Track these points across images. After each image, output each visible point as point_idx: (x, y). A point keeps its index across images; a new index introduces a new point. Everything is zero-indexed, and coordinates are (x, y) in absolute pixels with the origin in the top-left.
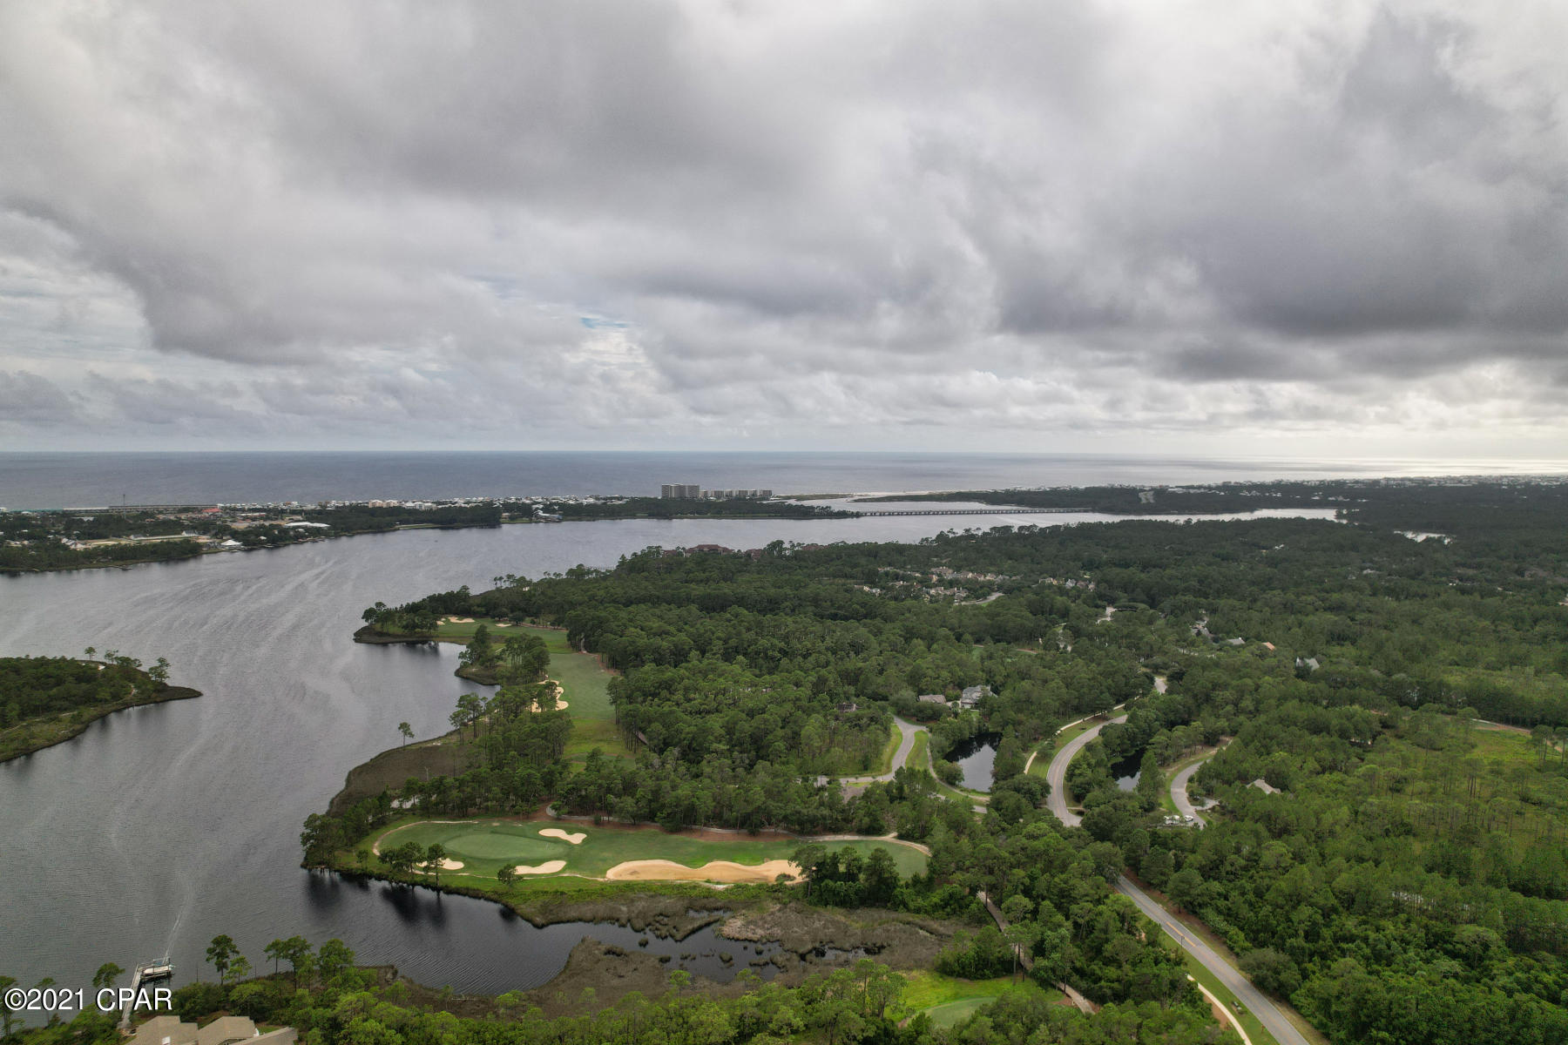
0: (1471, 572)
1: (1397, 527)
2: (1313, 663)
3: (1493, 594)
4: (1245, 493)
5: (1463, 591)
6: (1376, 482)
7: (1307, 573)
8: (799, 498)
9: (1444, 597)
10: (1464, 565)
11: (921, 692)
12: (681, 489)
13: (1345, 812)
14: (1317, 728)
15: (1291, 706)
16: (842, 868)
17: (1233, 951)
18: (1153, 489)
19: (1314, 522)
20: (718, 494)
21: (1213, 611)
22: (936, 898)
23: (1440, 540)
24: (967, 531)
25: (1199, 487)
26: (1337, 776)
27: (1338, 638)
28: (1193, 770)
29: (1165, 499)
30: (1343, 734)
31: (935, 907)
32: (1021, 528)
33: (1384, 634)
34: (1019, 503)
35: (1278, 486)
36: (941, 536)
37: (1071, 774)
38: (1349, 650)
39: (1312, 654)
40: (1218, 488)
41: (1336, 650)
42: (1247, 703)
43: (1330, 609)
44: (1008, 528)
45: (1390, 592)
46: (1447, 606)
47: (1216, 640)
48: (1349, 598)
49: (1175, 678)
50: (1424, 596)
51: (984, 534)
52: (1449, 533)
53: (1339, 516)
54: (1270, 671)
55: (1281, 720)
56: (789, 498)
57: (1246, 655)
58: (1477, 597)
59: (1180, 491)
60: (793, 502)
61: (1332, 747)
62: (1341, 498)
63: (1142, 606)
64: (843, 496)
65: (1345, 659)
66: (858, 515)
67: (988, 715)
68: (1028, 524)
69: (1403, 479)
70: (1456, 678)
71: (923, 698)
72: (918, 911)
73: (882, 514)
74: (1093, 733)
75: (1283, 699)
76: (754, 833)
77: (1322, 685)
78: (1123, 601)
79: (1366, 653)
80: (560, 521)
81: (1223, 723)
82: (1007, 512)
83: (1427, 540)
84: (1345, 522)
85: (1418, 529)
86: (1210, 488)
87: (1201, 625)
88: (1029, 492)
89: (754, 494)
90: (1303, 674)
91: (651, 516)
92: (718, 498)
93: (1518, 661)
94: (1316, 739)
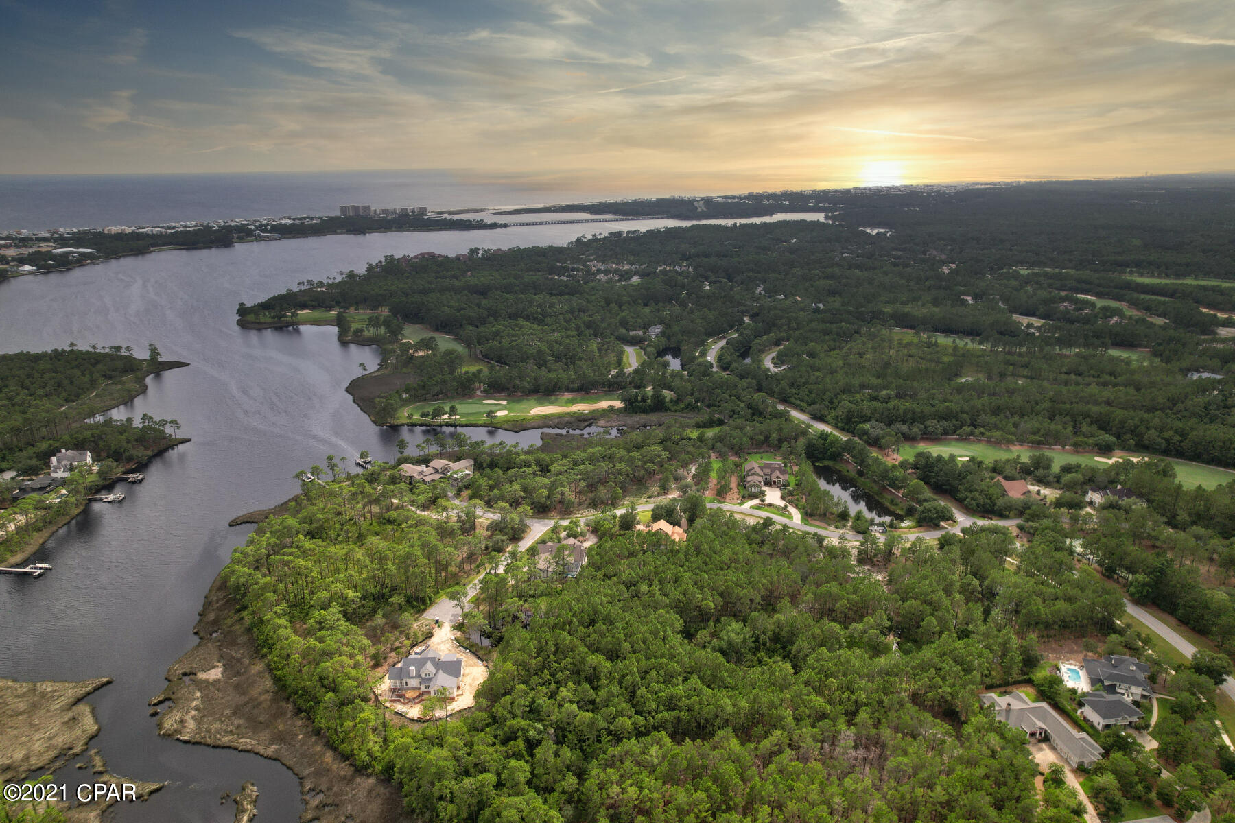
0: (900, 253)
1: (861, 226)
2: (821, 306)
3: (908, 266)
4: (765, 202)
5: (895, 265)
6: (848, 191)
7: (812, 257)
8: (450, 213)
9: (885, 269)
10: (897, 249)
11: (628, 330)
12: (356, 208)
13: (841, 363)
14: (826, 333)
15: (814, 325)
16: (639, 399)
17: (803, 411)
18: (702, 199)
19: (812, 222)
20: (386, 212)
21: (764, 281)
22: (682, 405)
23: (885, 234)
24: (594, 235)
25: (734, 197)
26: (837, 352)
27: (832, 293)
28: (774, 354)
29: (715, 207)
30: (838, 334)
31: (683, 409)
32: (628, 232)
33: (855, 290)
34: (615, 213)
35: (785, 195)
36: (579, 240)
37: (720, 359)
38: (838, 298)
39: (820, 301)
40: (746, 197)
41: (831, 299)
42: (794, 325)
43: (827, 278)
44: (620, 233)
45: (857, 267)
46: (886, 273)
47: (770, 297)
48: (837, 270)
49: (752, 317)
50: (875, 268)
51: (605, 237)
52: (890, 228)
53: (826, 218)
54: (802, 310)
55: (810, 331)
56: (442, 213)
57: (788, 302)
58: (901, 267)
59: (722, 201)
60: (445, 216)
61: (834, 340)
62: (827, 205)
63: (724, 280)
64: (482, 210)
65: (836, 302)
66: (505, 226)
67: (669, 339)
68: (633, 229)
69: (865, 189)
70: (888, 309)
71: (632, 333)
72: (676, 411)
73: (522, 225)
74: (723, 343)
75: (811, 321)
76: (587, 393)
77: (828, 315)
78: (713, 278)
79: (846, 300)
80: (280, 239)
81: (783, 334)
82: (610, 220)
83: (878, 233)
84: (830, 222)
85: (874, 226)
86: (740, 197)
87: (760, 289)
88: (616, 204)
89: (413, 211)
90: (817, 310)
91: (349, 232)
92: (387, 215)
93: (916, 299)
94: (827, 337)
